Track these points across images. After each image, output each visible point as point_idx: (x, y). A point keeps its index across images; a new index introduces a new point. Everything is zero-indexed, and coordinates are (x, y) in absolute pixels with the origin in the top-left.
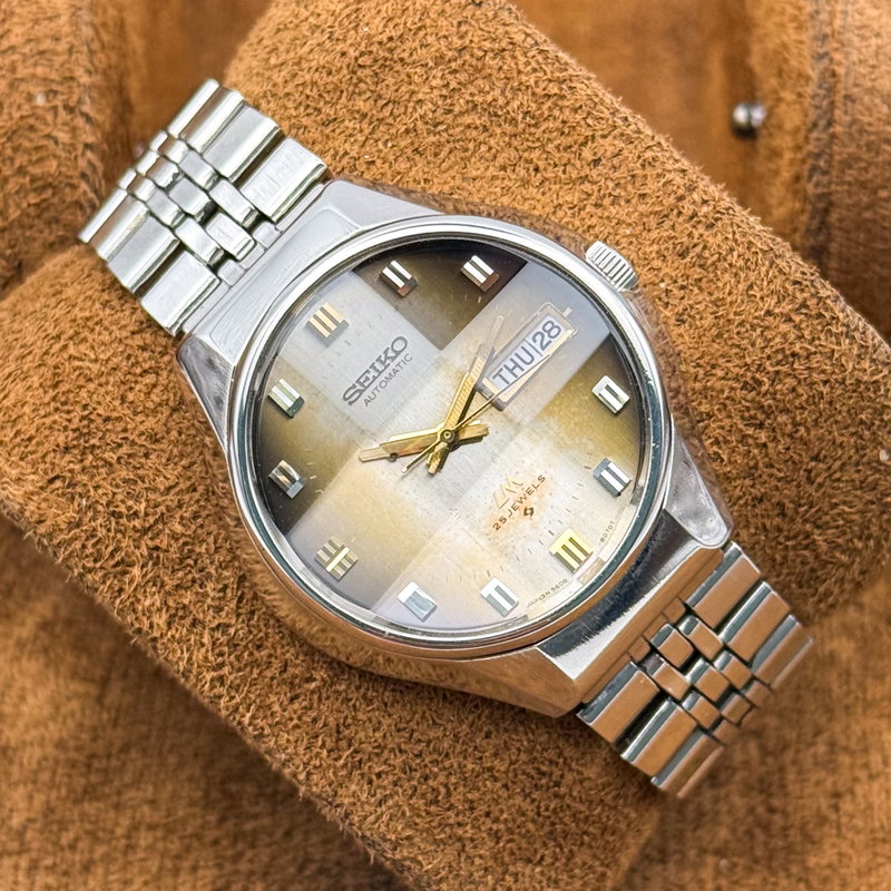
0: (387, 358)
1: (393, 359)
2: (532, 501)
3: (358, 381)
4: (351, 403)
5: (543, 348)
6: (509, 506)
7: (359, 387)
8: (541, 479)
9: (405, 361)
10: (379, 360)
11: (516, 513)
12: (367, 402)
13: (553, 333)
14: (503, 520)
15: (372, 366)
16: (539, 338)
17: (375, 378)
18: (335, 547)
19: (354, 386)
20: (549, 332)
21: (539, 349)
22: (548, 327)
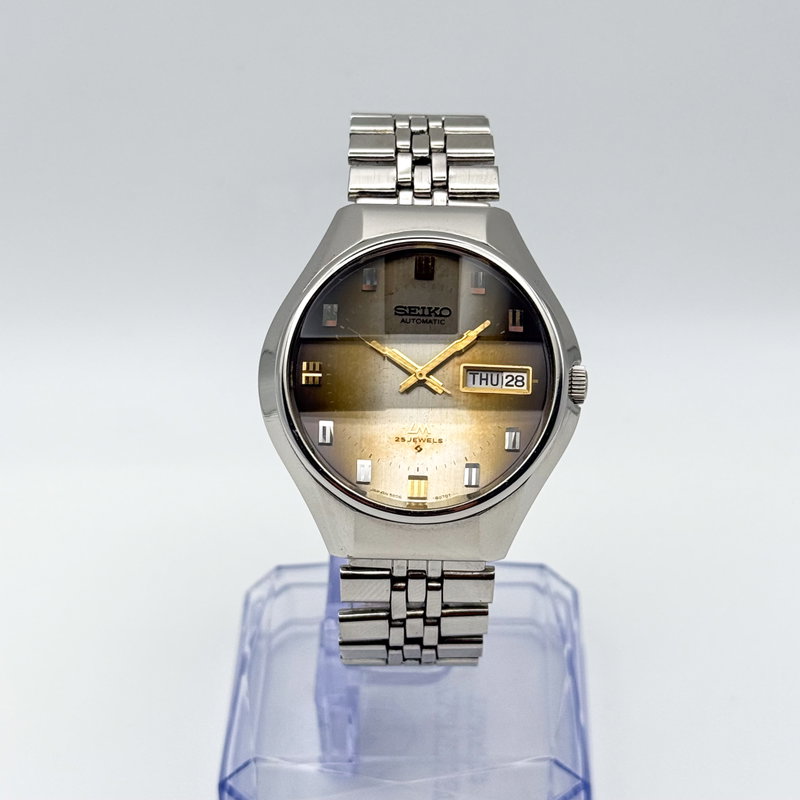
0: (434, 311)
1: (436, 315)
2: (425, 446)
3: (410, 308)
4: (396, 314)
5: (507, 385)
6: (413, 436)
7: (407, 311)
8: (440, 441)
9: (440, 322)
10: (430, 308)
11: (412, 443)
12: (403, 321)
13: (518, 384)
14: (403, 439)
15: (423, 308)
16: (510, 378)
17: (418, 315)
18: (314, 368)
19: (405, 308)
20: (517, 381)
21: (504, 384)
22: (520, 378)
